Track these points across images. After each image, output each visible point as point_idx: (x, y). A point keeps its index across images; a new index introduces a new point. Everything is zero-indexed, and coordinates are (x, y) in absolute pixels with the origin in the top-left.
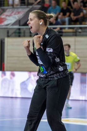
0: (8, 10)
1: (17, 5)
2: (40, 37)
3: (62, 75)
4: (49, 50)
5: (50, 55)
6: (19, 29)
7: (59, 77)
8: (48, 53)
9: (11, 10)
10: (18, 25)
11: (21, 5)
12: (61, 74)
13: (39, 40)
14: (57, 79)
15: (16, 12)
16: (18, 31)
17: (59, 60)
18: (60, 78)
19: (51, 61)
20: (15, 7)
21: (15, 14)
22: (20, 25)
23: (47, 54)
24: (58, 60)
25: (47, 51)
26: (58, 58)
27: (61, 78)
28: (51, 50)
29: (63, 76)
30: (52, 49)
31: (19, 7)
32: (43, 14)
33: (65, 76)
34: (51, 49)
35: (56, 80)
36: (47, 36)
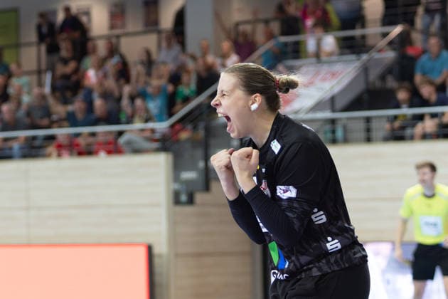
0: (304, 70)
1: (331, 54)
2: (249, 156)
3: (336, 262)
4: (285, 191)
5: (291, 209)
6: (333, 121)
7: (326, 269)
8: (283, 203)
9: (311, 69)
10: (329, 111)
11: (342, 54)
12: (332, 260)
13: (249, 164)
14: (320, 274)
15: (326, 74)
16: (328, 127)
17: (324, 217)
18: (329, 271)
19: (296, 227)
20: (324, 58)
21: (324, 80)
22: (334, 111)
23: (280, 206)
24: (320, 218)
25: (278, 194)
26: (322, 213)
27: (334, 271)
28: (292, 193)
29: (338, 265)
30: (295, 187)
31: (335, 58)
32: (261, 77)
33: (347, 265)
34: (291, 187)
35: (315, 276)
36: (276, 147)
